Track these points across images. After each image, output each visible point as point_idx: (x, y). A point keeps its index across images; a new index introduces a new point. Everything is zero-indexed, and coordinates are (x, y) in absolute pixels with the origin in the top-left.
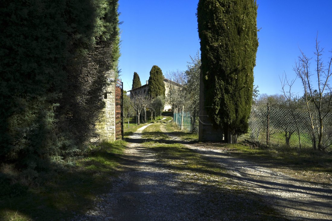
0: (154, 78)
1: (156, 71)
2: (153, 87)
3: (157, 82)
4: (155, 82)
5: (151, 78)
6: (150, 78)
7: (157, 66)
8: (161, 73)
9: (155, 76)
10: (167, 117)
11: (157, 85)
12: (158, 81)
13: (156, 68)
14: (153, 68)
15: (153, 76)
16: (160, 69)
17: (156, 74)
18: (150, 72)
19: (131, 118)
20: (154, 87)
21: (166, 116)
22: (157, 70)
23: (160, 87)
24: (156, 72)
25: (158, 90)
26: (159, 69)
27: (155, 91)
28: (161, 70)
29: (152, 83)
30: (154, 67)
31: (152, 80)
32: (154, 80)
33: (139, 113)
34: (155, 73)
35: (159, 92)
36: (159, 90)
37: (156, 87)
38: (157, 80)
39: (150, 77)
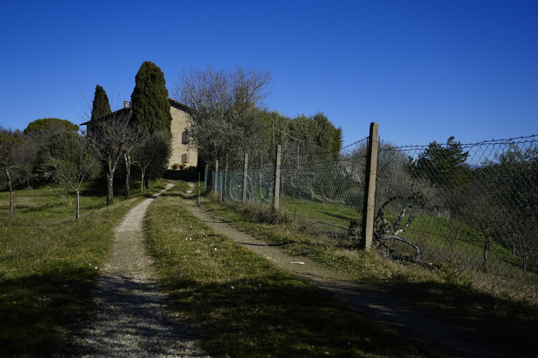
0: (145, 90)
1: (151, 75)
2: (142, 111)
3: (152, 99)
4: (148, 99)
5: (139, 89)
6: (137, 90)
7: (153, 64)
8: (163, 79)
9: (148, 87)
10: (174, 181)
11: (153, 107)
12: (155, 99)
13: (151, 67)
14: (142, 66)
15: (142, 86)
16: (160, 69)
17: (150, 80)
18: (137, 77)
19: (88, 183)
20: (145, 111)
21: (172, 179)
22: (153, 72)
23: (161, 111)
24: (149, 77)
25: (155, 120)
26: (157, 70)
27: (148, 121)
28: (162, 74)
29: (141, 103)
30: (147, 65)
31: (141, 96)
32: (147, 96)
33: (112, 168)
34: (148, 79)
35: (158, 123)
36: (157, 118)
37: (150, 112)
38: (154, 95)
39: (135, 89)
